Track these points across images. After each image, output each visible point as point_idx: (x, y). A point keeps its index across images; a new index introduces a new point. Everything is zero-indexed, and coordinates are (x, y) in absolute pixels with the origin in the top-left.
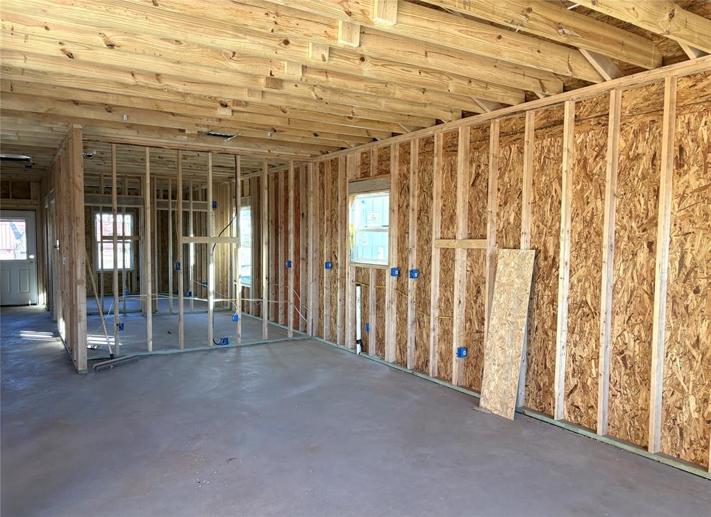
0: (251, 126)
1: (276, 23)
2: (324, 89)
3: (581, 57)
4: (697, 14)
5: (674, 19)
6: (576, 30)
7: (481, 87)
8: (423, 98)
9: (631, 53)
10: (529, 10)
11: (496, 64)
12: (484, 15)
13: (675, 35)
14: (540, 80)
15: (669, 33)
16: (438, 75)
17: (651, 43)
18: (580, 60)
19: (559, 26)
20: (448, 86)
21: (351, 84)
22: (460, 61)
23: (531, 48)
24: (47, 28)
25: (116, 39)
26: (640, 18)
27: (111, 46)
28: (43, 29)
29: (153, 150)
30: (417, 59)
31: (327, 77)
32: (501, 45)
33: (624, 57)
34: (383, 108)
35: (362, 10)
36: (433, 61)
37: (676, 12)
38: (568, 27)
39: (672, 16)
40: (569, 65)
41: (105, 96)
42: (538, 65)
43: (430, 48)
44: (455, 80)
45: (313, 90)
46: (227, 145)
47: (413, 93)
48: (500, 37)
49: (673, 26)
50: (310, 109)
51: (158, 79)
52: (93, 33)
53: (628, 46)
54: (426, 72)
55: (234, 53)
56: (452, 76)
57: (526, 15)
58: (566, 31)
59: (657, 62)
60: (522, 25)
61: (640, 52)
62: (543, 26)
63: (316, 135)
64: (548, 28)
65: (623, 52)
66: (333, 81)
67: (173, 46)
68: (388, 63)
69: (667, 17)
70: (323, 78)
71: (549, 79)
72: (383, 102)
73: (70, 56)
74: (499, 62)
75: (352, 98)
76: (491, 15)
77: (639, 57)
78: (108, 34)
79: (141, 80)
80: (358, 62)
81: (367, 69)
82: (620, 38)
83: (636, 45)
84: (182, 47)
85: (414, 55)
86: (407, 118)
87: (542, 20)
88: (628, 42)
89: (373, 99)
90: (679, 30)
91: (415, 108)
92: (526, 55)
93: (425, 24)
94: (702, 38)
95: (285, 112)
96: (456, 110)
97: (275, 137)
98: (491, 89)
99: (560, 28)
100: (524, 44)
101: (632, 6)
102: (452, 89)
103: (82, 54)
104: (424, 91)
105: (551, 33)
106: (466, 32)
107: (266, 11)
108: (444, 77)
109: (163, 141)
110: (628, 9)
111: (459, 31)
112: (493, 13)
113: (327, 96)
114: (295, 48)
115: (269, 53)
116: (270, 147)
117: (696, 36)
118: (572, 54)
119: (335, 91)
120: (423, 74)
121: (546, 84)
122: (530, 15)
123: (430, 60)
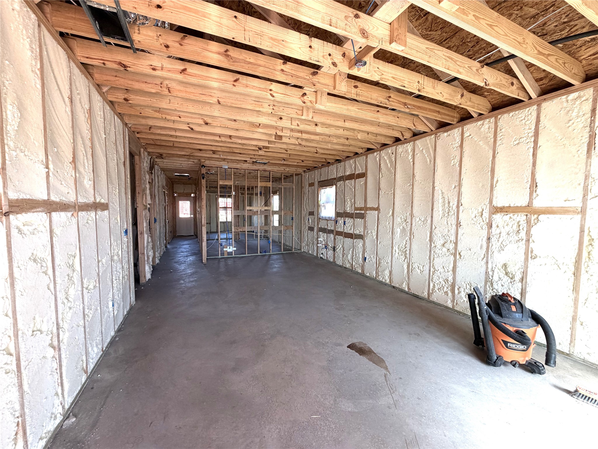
0: (274, 158)
1: (273, 109)
2: (302, 139)
3: (420, 120)
4: (477, 95)
5: (464, 97)
6: (414, 106)
7: (374, 136)
8: (347, 142)
9: (443, 116)
10: (390, 97)
11: (379, 125)
12: (366, 100)
13: (464, 105)
14: (401, 132)
15: (460, 104)
16: (352, 131)
17: (455, 111)
18: (419, 121)
19: (405, 104)
20: (357, 136)
21: (313, 137)
22: (361, 124)
23: (394, 116)
24: (180, 117)
25: (209, 121)
26: (445, 97)
27: (207, 124)
28: (178, 118)
29: (235, 170)
30: (340, 123)
31: (302, 134)
32: (379, 115)
33: (439, 118)
34: (329, 148)
35: (310, 101)
36: (348, 125)
37: (465, 94)
38: (410, 104)
39: (462, 96)
40: (414, 124)
41: (211, 147)
42: (397, 124)
43: (346, 118)
44: (361, 133)
45: (297, 140)
46: (266, 167)
47: (343, 141)
48: (378, 111)
49: (463, 101)
50: (297, 149)
51: (230, 138)
52: (199, 118)
53: (441, 112)
54: (347, 130)
55: (260, 124)
56: (360, 131)
57: (388, 99)
58: (409, 107)
59: (457, 120)
60: (386, 104)
61: (448, 115)
62: (397, 104)
63: (303, 161)
64: (399, 105)
65: (439, 116)
66: (305, 136)
67: (233, 123)
68: (328, 126)
69: (460, 96)
70: (300, 135)
71: (406, 131)
72: (330, 145)
73: (192, 129)
74: (381, 124)
75: (315, 143)
76: (370, 100)
77: (448, 118)
78: (205, 119)
79: (223, 139)
80: (314, 126)
81: (319, 130)
82: (438, 109)
83: (447, 112)
84: (237, 123)
85: (339, 122)
86: (342, 152)
87: (396, 101)
88: (441, 111)
89: (325, 144)
90: (466, 102)
91: (345, 147)
92: (391, 119)
93: (341, 106)
94: (479, 106)
95: (287, 151)
96: (364, 148)
97: (285, 163)
98: (379, 137)
99: (406, 105)
100: (391, 114)
101: (440, 91)
102: (359, 138)
103: (196, 128)
104: (347, 139)
105: (401, 108)
106: (361, 109)
107: (269, 104)
108: (356, 132)
109: (238, 166)
110: (438, 93)
111: (358, 109)
112: (371, 99)
113: (304, 143)
114: (285, 121)
115: (273, 123)
116: (284, 168)
117: (476, 105)
118: (415, 119)
119: (307, 140)
120: (345, 131)
121: (404, 133)
122: (390, 99)
123: (346, 123)
